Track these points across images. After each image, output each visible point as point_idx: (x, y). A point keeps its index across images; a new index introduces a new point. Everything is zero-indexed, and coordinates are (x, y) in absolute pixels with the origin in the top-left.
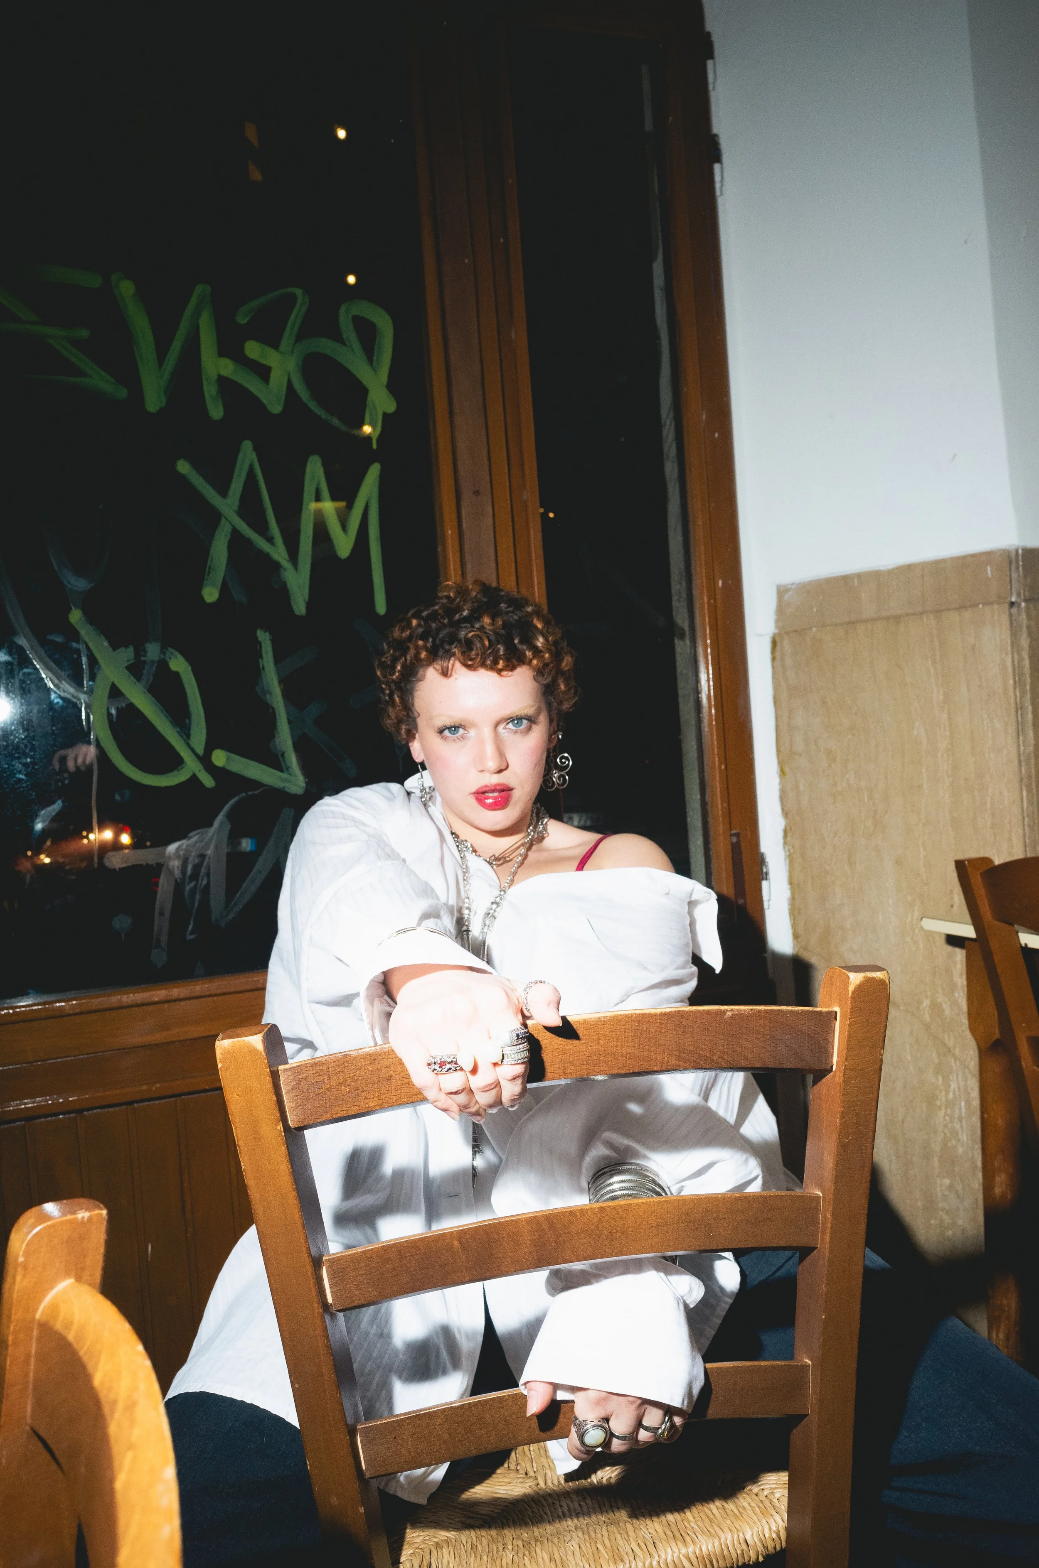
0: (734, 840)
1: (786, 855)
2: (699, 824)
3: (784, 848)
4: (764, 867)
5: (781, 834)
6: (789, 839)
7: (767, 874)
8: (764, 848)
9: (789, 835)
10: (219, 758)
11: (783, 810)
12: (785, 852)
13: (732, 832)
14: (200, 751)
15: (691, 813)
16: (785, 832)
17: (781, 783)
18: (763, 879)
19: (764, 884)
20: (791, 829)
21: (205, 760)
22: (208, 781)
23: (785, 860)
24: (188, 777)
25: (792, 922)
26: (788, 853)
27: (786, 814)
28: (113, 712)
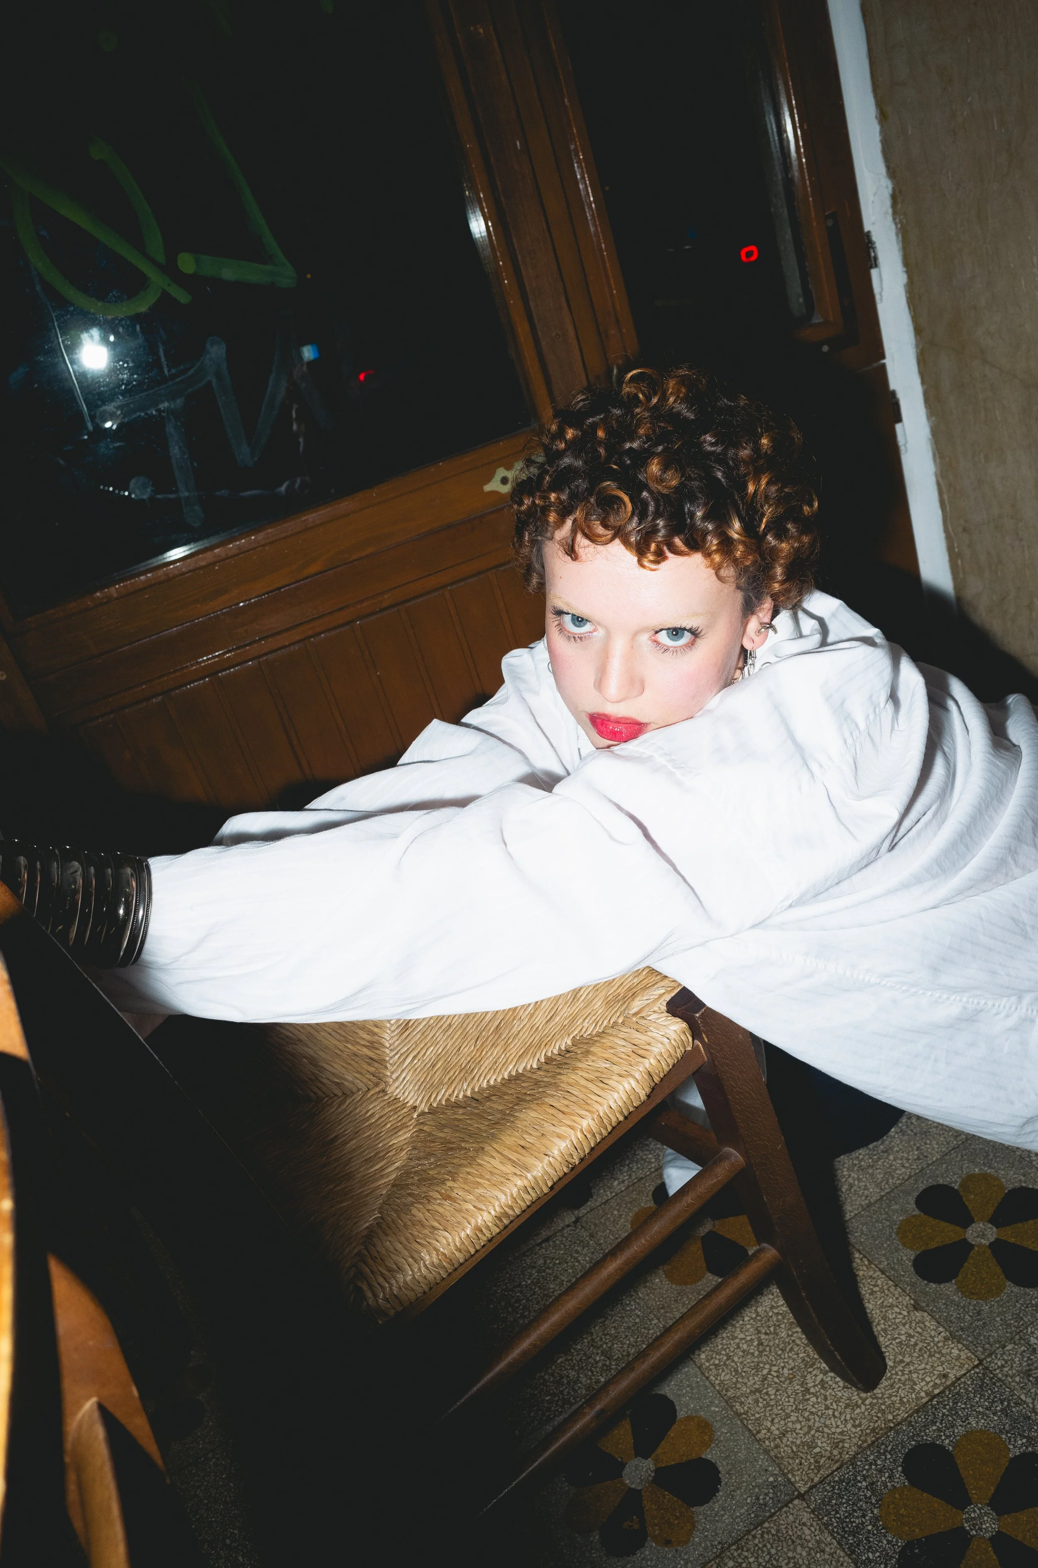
0: (830, 223)
1: (897, 228)
2: (785, 212)
3: (894, 219)
4: (872, 251)
5: (888, 203)
6: (899, 206)
7: (876, 258)
8: (868, 226)
9: (899, 200)
10: (187, 263)
11: (888, 167)
12: (896, 224)
13: (827, 213)
14: (161, 258)
15: (774, 201)
16: (894, 197)
17: (882, 131)
18: (871, 267)
19: (874, 272)
20: (900, 191)
21: (170, 270)
22: (182, 297)
23: (897, 235)
24: (158, 295)
25: (912, 313)
26: (899, 226)
27: (892, 173)
28: (44, 233)
